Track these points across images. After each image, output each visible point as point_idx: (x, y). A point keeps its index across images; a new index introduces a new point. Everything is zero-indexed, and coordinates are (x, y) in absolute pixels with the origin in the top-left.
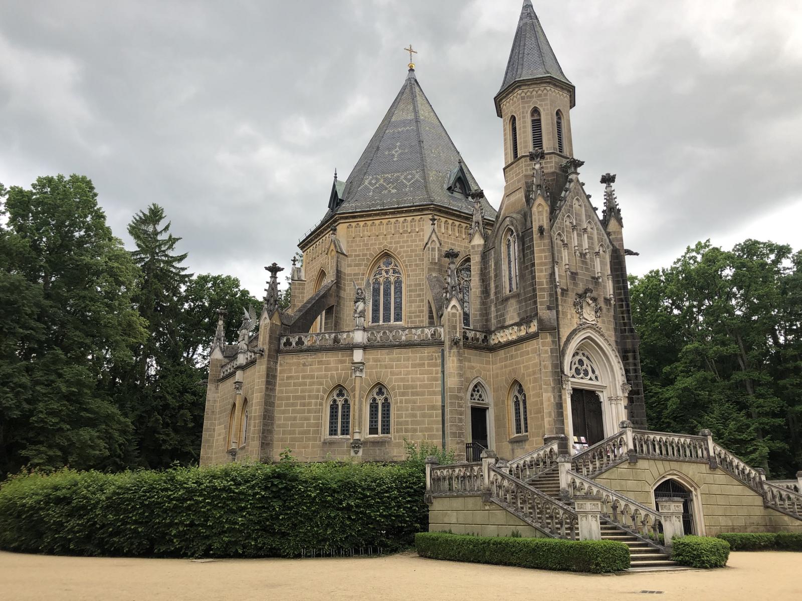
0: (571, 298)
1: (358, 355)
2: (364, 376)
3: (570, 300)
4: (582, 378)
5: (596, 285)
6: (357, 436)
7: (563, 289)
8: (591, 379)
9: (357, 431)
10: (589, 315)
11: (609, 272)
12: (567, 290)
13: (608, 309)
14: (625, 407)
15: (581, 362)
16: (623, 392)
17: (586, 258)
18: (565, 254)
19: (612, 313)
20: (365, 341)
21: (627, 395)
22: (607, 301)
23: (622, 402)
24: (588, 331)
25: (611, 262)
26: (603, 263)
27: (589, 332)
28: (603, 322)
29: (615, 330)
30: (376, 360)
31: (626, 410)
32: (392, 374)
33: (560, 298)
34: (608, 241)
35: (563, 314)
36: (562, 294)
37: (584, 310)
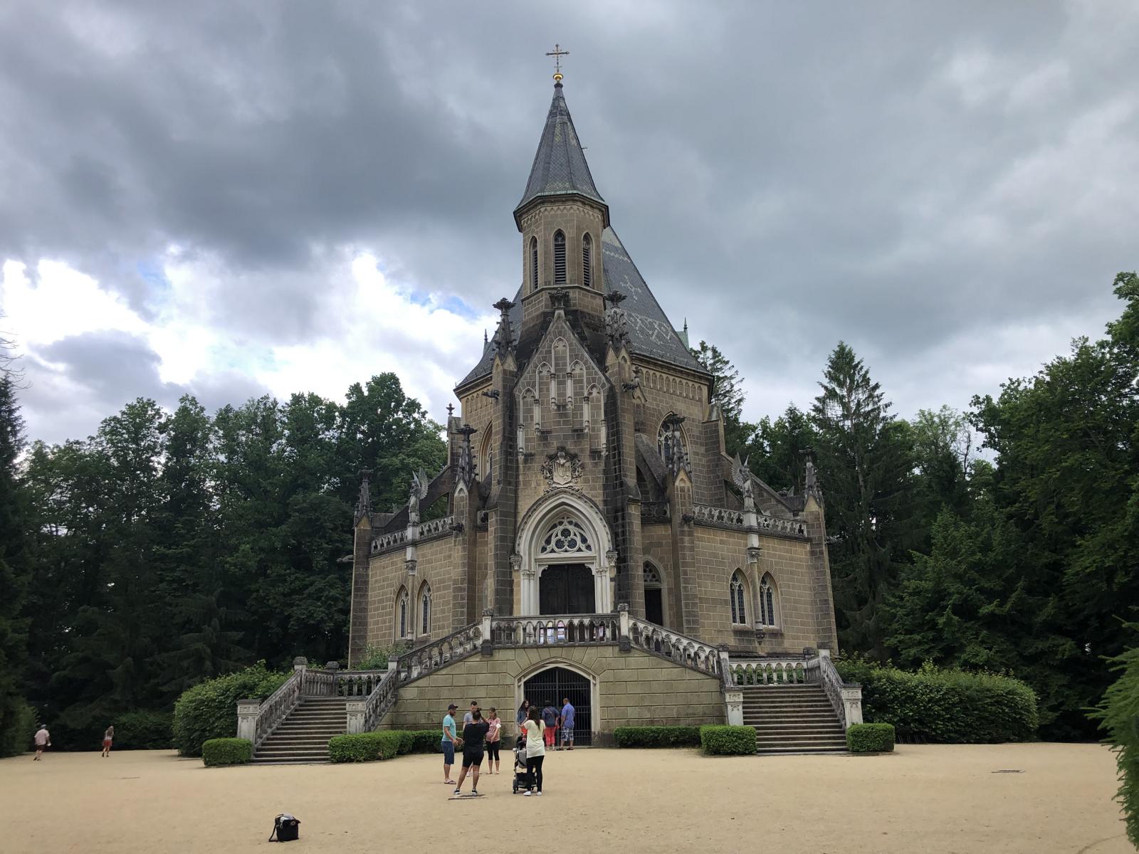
0: (540, 461)
1: (409, 554)
2: (416, 574)
3: (536, 465)
4: (566, 551)
5: (578, 438)
6: (409, 637)
7: (526, 455)
8: (580, 550)
9: (409, 631)
10: (561, 478)
11: (603, 418)
12: (532, 455)
13: (596, 464)
14: (612, 580)
15: (566, 533)
16: (610, 562)
17: (566, 409)
18: (537, 412)
19: (602, 466)
20: (418, 536)
21: (613, 564)
22: (595, 454)
23: (608, 574)
24: (560, 496)
25: (605, 404)
26: (595, 408)
27: (563, 497)
28: (586, 481)
29: (605, 487)
30: (424, 556)
31: (613, 583)
32: (433, 569)
33: (521, 466)
34: (603, 378)
35: (524, 485)
36: (526, 461)
37: (555, 474)
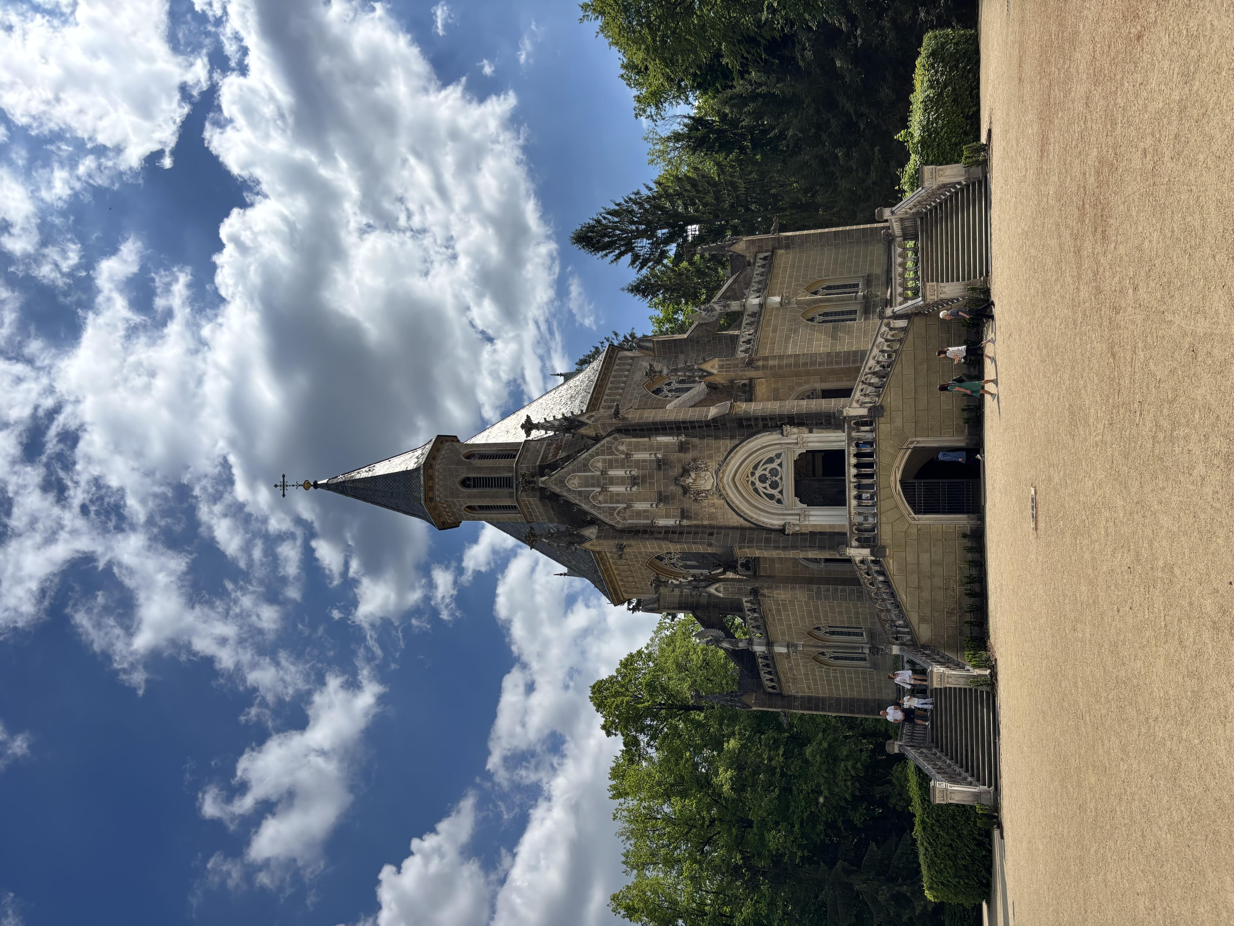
0: (688, 503)
1: (780, 649)
2: (802, 643)
3: (693, 507)
4: (781, 479)
5: (667, 464)
7: (683, 517)
8: (780, 465)
9: (860, 652)
10: (707, 482)
11: (646, 439)
12: (682, 512)
13: (693, 446)
14: (811, 432)
15: (763, 479)
16: (793, 434)
17: (638, 476)
18: (640, 506)
19: (696, 441)
20: (763, 640)
21: (795, 430)
22: (683, 448)
23: (806, 435)
24: (725, 482)
25: (634, 437)
26: (638, 448)
27: (727, 481)
28: (710, 456)
29: (717, 438)
30: (783, 634)
31: (815, 430)
32: (797, 624)
33: (694, 522)
34: (608, 439)
35: (713, 519)
36: (689, 518)
37: (702, 488)
